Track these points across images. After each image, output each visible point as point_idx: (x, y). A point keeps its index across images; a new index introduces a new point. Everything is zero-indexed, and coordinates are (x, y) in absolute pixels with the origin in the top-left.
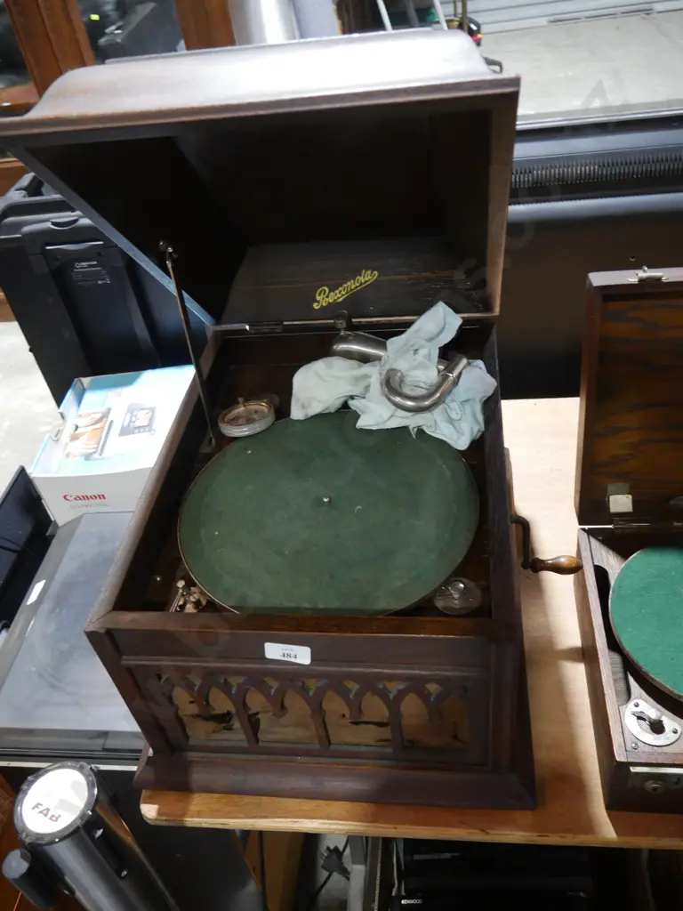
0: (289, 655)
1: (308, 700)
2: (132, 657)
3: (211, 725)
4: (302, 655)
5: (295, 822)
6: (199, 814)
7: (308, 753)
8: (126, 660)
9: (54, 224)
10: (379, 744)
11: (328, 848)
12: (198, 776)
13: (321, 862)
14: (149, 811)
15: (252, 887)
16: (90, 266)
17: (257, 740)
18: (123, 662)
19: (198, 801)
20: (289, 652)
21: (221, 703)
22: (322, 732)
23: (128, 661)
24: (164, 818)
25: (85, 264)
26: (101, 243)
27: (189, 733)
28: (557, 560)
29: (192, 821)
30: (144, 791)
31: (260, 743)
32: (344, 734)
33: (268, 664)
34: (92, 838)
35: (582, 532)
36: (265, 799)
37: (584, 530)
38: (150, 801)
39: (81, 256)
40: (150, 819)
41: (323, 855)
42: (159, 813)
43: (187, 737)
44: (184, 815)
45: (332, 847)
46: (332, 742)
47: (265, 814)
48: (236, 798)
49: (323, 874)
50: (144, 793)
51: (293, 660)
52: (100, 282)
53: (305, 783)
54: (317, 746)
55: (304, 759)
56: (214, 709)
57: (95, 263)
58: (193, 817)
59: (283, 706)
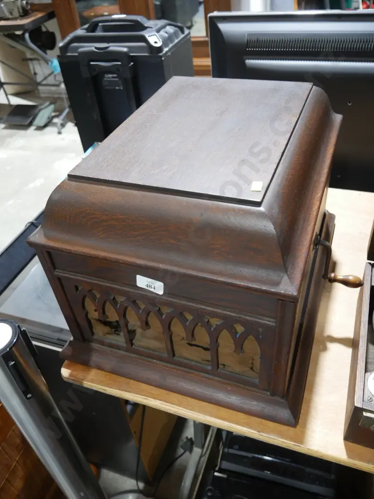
0: (150, 287)
1: (161, 321)
2: (61, 271)
3: (107, 329)
4: (158, 288)
5: (146, 399)
6: (92, 381)
7: (161, 359)
8: (57, 272)
9: (96, 48)
10: (203, 362)
11: (187, 438)
12: (95, 358)
13: (181, 443)
14: (65, 372)
15: (133, 443)
16: (113, 77)
17: (132, 344)
18: (56, 273)
19: (93, 373)
20: (151, 284)
21: (113, 316)
22: (169, 347)
23: (58, 273)
24: (73, 378)
25: (110, 76)
26: (120, 63)
27: (94, 331)
28: (347, 278)
29: (87, 384)
30: (66, 361)
31: (134, 347)
32: (184, 352)
33: (139, 290)
34: (8, 365)
35: (369, 264)
36: (132, 381)
37: (370, 263)
38: (68, 367)
39: (108, 71)
40: (65, 377)
41: (183, 440)
42: (71, 375)
43: (93, 334)
44: (83, 380)
45: (189, 437)
46: (176, 355)
47: (130, 390)
48: (114, 376)
49: (180, 451)
50: (66, 362)
51: (152, 290)
52: (117, 88)
53: (155, 376)
54: (165, 355)
55: (158, 362)
56: (108, 318)
57: (116, 75)
58: (89, 381)
59: (147, 323)
